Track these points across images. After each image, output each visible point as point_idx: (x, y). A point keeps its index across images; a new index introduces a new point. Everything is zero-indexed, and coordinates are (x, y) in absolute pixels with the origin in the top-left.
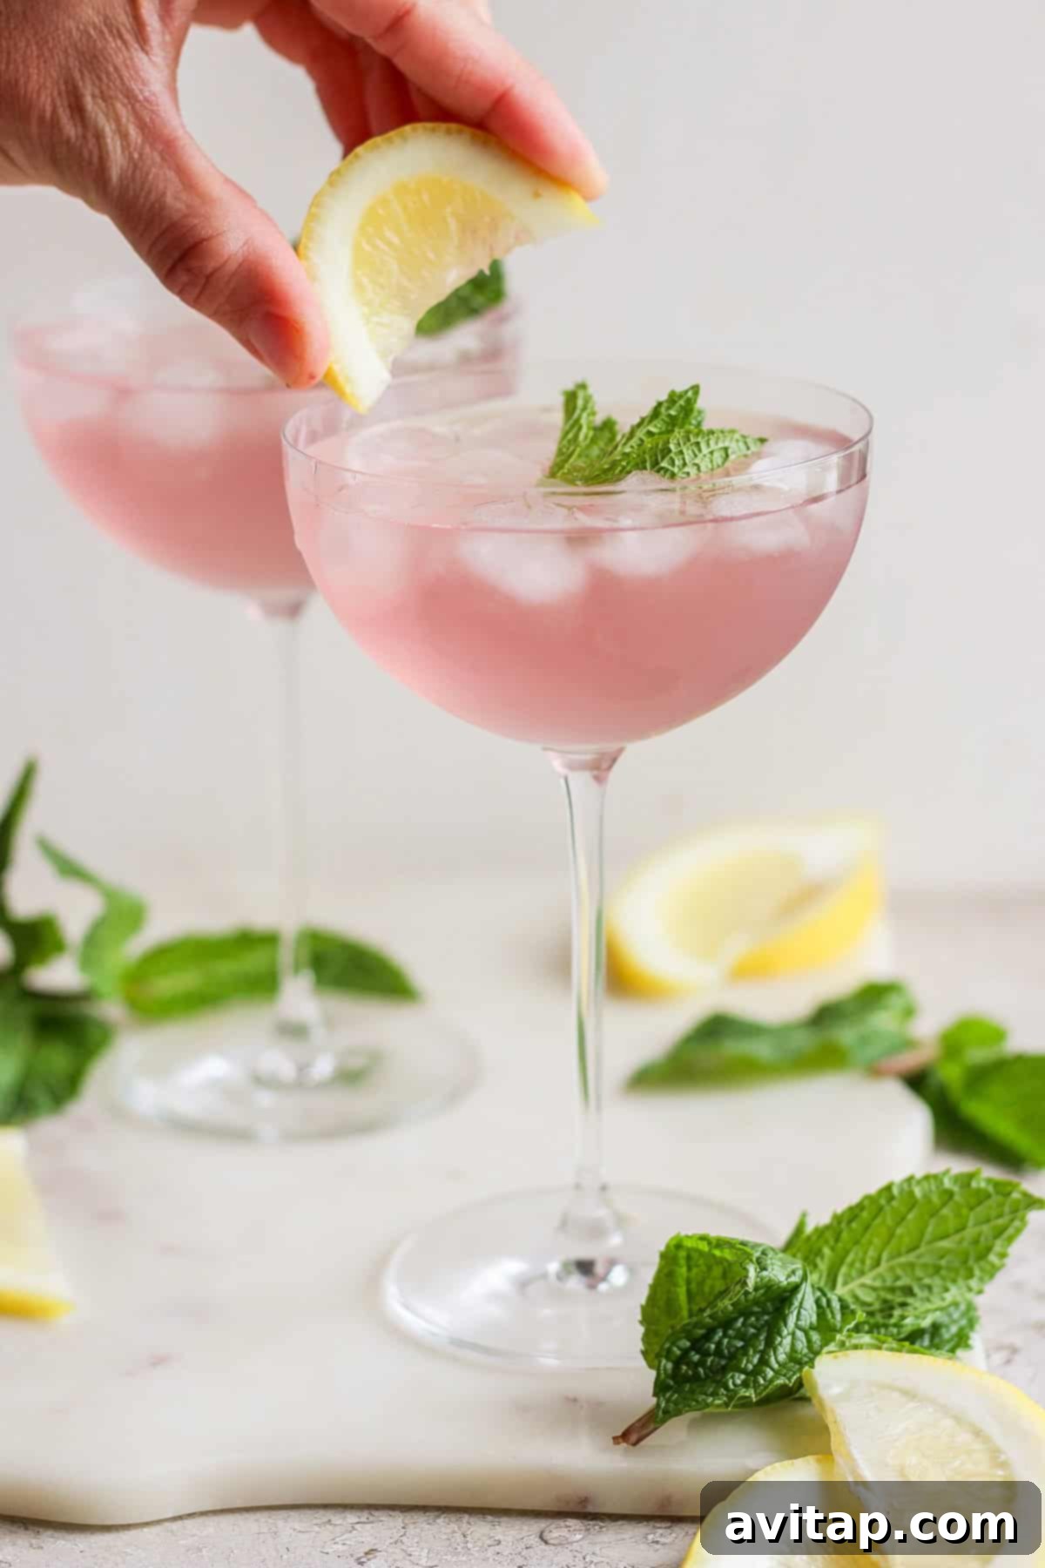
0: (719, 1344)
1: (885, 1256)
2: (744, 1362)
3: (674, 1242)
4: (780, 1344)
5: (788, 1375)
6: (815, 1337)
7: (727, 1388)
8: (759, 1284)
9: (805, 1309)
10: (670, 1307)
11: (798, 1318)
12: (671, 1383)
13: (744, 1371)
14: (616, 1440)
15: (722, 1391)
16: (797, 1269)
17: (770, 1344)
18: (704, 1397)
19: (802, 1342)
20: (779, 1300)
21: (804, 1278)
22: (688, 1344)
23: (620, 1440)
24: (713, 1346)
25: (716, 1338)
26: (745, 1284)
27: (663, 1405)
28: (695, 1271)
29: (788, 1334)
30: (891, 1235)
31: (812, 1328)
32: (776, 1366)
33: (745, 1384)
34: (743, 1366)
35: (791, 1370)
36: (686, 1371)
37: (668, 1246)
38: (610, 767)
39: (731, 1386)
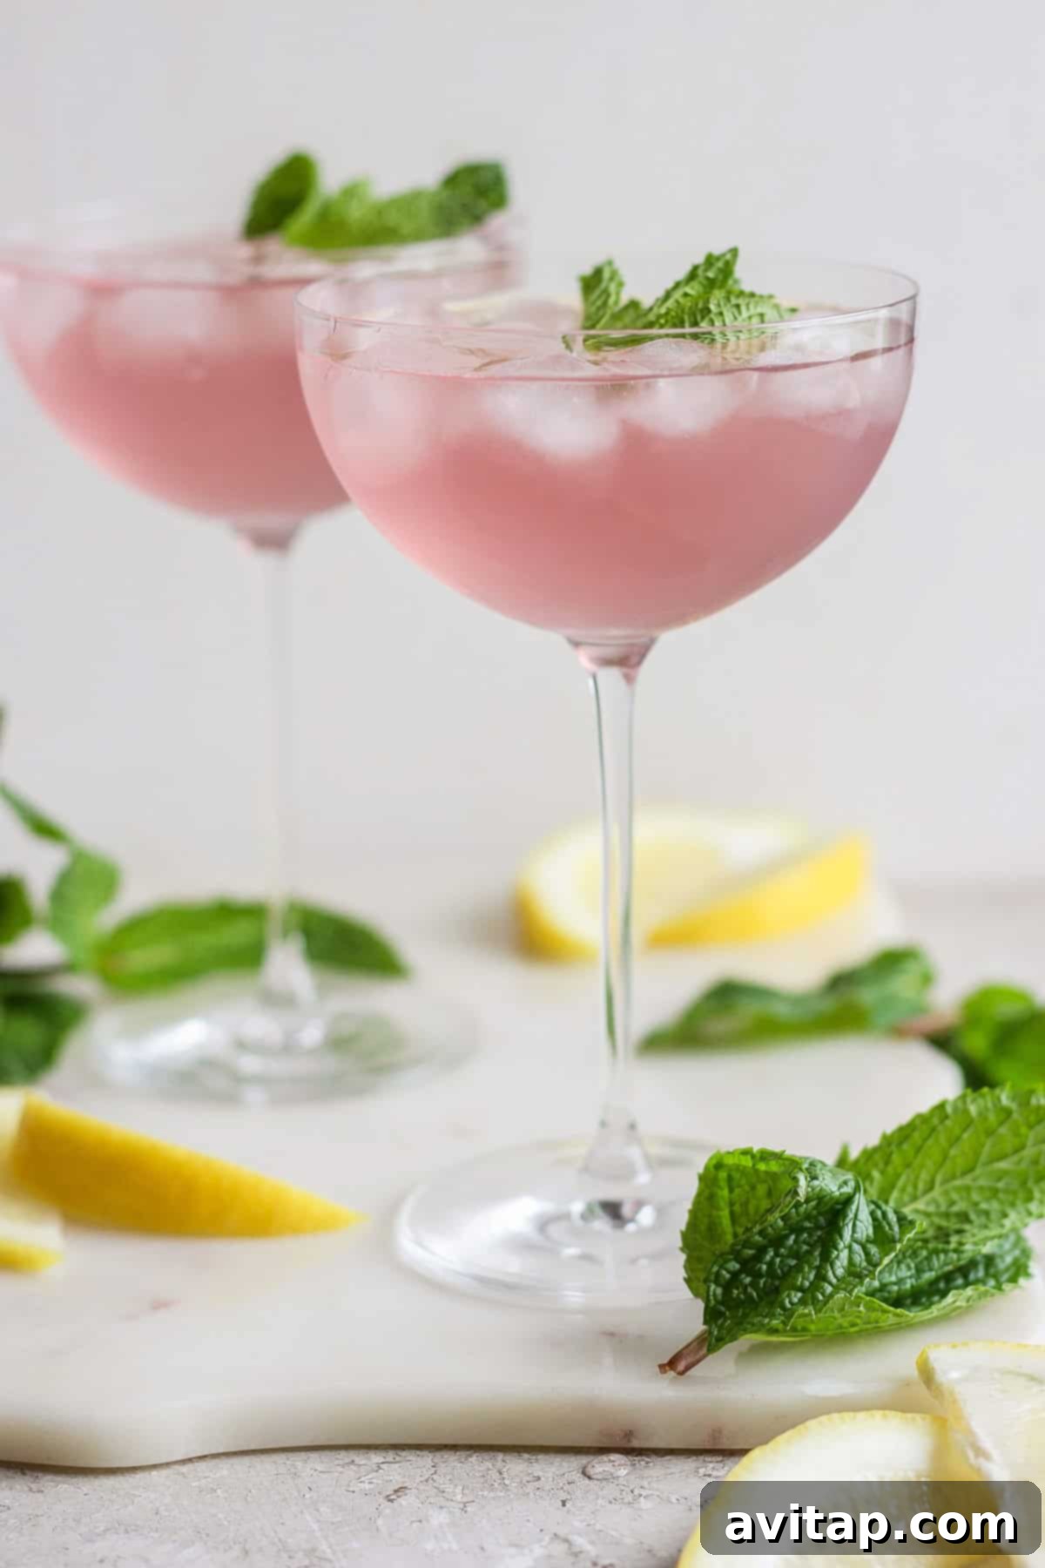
0: (771, 1264)
1: (939, 1179)
2: (800, 1279)
3: (714, 1162)
4: (837, 1257)
5: (849, 1289)
6: (873, 1250)
7: (784, 1308)
8: (811, 1194)
9: (859, 1221)
10: (712, 1230)
11: (854, 1231)
12: (722, 1309)
13: (801, 1289)
14: (663, 1368)
15: (779, 1310)
16: (849, 1180)
17: (826, 1258)
18: (759, 1319)
19: (860, 1256)
20: (833, 1213)
21: (857, 1189)
22: (737, 1266)
23: (667, 1368)
24: (764, 1267)
25: (768, 1258)
26: (796, 1193)
27: (716, 1333)
28: (737, 1191)
29: (845, 1247)
30: (945, 1157)
31: (868, 1241)
32: (834, 1281)
33: (802, 1302)
34: (799, 1283)
35: (851, 1284)
36: (738, 1295)
37: (706, 1168)
38: (639, 663)
39: (788, 1305)
